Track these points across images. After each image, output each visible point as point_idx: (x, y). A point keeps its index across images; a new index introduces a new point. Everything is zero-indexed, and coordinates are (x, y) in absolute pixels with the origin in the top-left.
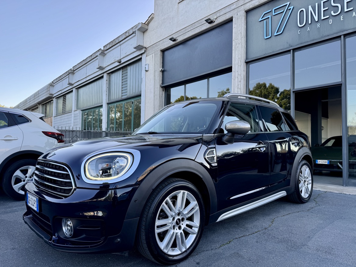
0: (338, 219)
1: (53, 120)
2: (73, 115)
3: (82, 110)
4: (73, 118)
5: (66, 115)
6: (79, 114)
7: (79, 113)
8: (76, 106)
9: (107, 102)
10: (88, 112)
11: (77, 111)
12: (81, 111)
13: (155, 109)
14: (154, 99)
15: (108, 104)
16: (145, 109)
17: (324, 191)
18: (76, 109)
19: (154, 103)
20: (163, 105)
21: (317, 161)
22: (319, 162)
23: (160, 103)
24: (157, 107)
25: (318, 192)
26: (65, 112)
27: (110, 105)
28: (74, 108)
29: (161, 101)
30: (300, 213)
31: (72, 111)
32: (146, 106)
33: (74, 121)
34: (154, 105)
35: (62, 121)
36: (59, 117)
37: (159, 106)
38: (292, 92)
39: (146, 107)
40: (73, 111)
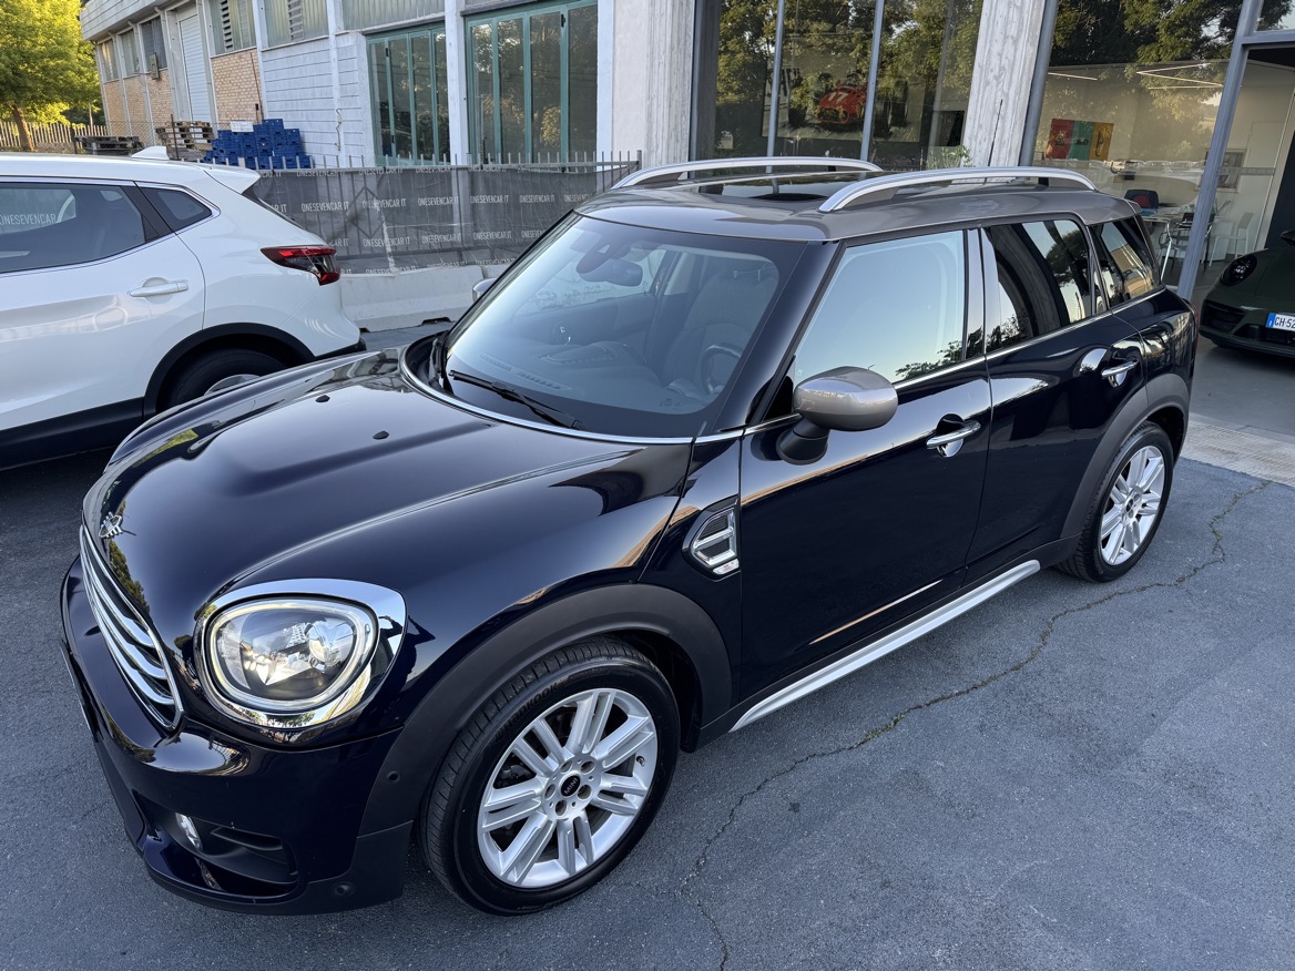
0: (1271, 635)
1: (261, 66)
2: (334, 54)
3: (367, 35)
4: (334, 64)
5: (306, 48)
6: (355, 47)
7: (356, 45)
8: (340, 12)
9: (463, 9)
10: (390, 43)
11: (349, 36)
12: (363, 38)
13: (656, 62)
14: (652, 15)
15: (466, 15)
16: (614, 54)
17: (1261, 480)
18: (342, 25)
19: (651, 32)
20: (686, 41)
21: (1273, 319)
22: (1278, 321)
23: (675, 35)
24: (664, 52)
25: (1238, 480)
26: (300, 35)
27: (472, 23)
28: (334, 23)
29: (679, 25)
30: (1146, 593)
31: (327, 32)
32: (617, 39)
33: (340, 81)
34: (651, 42)
35: (297, 73)
36: (280, 53)
37: (672, 49)
38: (1240, 46)
39: (617, 46)
40: (332, 37)
